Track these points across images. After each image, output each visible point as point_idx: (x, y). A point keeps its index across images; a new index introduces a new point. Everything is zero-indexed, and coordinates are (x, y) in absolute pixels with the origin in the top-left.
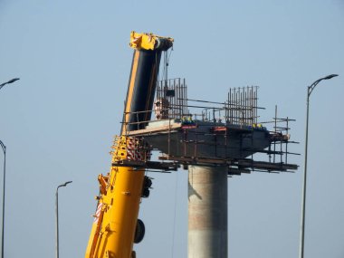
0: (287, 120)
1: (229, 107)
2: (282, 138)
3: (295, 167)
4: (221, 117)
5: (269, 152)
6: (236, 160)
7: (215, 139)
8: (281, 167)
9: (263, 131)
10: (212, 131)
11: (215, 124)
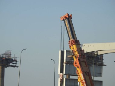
0: (17, 57)
1: (6, 54)
2: (16, 61)
3: (18, 66)
4: (4, 56)
5: (13, 63)
6: (6, 65)
7: (3, 60)
8: (15, 66)
9: (12, 59)
10: (2, 59)
11: (3, 57)
